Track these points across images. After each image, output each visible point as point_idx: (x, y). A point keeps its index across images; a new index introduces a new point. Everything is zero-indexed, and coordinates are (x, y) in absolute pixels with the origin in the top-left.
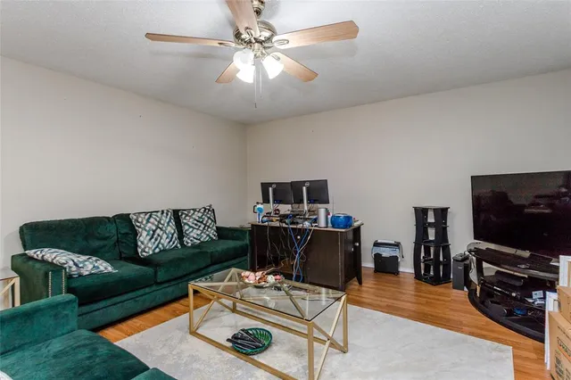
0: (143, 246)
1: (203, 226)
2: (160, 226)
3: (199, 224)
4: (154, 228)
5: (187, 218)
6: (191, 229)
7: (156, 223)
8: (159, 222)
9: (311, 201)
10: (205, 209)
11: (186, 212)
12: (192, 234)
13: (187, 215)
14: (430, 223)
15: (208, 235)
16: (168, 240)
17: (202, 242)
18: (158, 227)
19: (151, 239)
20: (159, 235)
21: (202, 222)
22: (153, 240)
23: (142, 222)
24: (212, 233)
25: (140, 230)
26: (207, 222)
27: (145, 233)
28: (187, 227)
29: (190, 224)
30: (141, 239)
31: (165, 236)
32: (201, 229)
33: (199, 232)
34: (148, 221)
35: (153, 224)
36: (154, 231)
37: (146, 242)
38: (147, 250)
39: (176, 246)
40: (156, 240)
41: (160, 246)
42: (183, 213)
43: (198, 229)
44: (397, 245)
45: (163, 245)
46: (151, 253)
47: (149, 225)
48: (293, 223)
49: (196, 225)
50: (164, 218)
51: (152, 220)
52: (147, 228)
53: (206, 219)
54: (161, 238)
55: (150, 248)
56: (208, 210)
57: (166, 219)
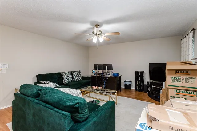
0: (64, 81)
9: (108, 69)
13: (74, 73)
14: (139, 75)
16: (70, 80)
17: (78, 80)
18: (68, 76)
21: (78, 75)
22: (67, 79)
23: (64, 75)
24: (81, 78)
27: (65, 78)
28: (74, 76)
31: (69, 78)
33: (77, 78)
36: (67, 77)
39: (72, 81)
41: (68, 81)
44: (131, 81)
46: (66, 83)
48: (103, 75)
51: (66, 74)
55: (66, 81)
56: (79, 72)
57: (70, 74)
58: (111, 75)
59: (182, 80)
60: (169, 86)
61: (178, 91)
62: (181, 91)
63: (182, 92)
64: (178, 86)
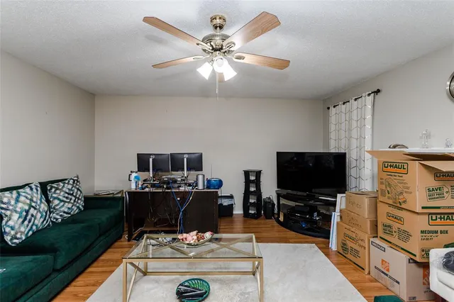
0: (13, 232)
1: (74, 198)
2: (33, 204)
3: (70, 197)
4: (27, 208)
5: (58, 192)
6: (62, 204)
7: (28, 202)
8: (31, 200)
9: (189, 169)
10: (74, 181)
11: (54, 185)
12: (62, 209)
13: (57, 189)
15: (78, 207)
16: (42, 220)
17: (72, 215)
18: (31, 206)
19: (23, 222)
20: (32, 215)
21: (72, 195)
22: (26, 222)
23: (9, 203)
25: (8, 213)
26: (77, 193)
27: (15, 216)
28: (56, 202)
29: (61, 197)
30: (11, 223)
31: (39, 215)
32: (72, 201)
33: (70, 205)
34: (17, 200)
35: (24, 203)
36: (27, 212)
37: (17, 227)
38: (18, 236)
39: (49, 225)
40: (29, 222)
41: (34, 228)
42: (52, 187)
43: (69, 202)
44: (231, 197)
45: (37, 226)
46: (24, 238)
47: (20, 205)
49: (67, 198)
50: (35, 195)
51: (22, 199)
52: (18, 210)
53: (76, 190)
54: (35, 219)
55: (22, 233)
56: (76, 181)
57: (37, 196)
58: (200, 186)
59: (447, 192)
60: (423, 208)
61: (434, 217)
62: (439, 216)
63: (441, 218)
64: (439, 208)
